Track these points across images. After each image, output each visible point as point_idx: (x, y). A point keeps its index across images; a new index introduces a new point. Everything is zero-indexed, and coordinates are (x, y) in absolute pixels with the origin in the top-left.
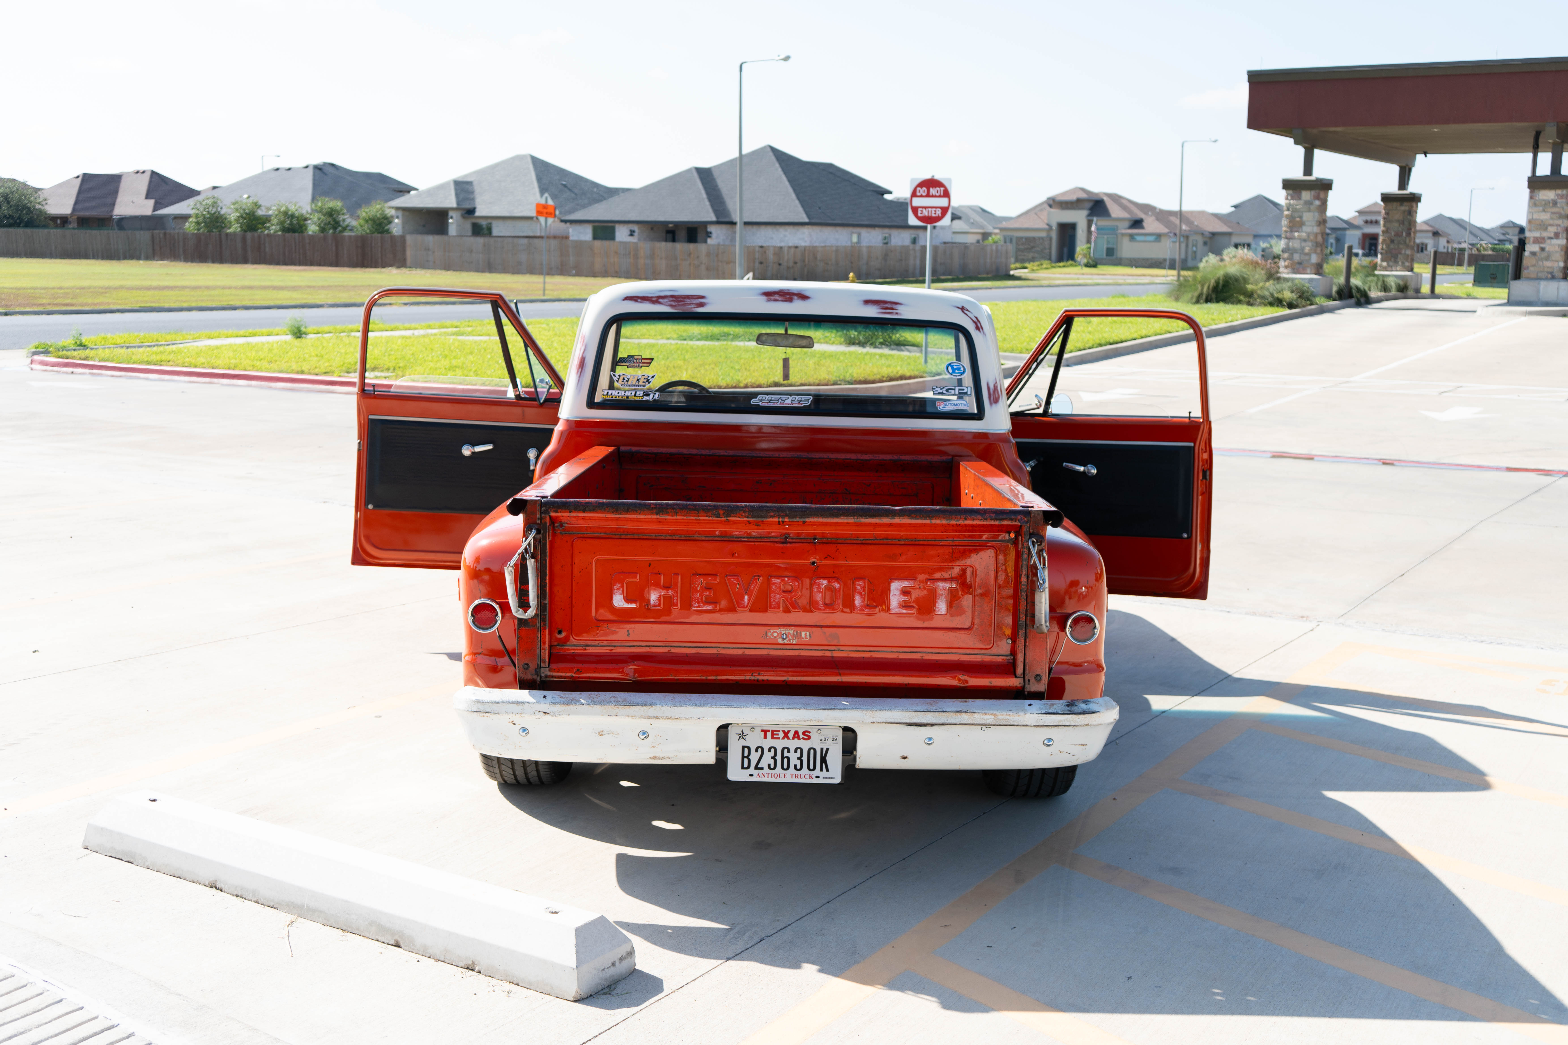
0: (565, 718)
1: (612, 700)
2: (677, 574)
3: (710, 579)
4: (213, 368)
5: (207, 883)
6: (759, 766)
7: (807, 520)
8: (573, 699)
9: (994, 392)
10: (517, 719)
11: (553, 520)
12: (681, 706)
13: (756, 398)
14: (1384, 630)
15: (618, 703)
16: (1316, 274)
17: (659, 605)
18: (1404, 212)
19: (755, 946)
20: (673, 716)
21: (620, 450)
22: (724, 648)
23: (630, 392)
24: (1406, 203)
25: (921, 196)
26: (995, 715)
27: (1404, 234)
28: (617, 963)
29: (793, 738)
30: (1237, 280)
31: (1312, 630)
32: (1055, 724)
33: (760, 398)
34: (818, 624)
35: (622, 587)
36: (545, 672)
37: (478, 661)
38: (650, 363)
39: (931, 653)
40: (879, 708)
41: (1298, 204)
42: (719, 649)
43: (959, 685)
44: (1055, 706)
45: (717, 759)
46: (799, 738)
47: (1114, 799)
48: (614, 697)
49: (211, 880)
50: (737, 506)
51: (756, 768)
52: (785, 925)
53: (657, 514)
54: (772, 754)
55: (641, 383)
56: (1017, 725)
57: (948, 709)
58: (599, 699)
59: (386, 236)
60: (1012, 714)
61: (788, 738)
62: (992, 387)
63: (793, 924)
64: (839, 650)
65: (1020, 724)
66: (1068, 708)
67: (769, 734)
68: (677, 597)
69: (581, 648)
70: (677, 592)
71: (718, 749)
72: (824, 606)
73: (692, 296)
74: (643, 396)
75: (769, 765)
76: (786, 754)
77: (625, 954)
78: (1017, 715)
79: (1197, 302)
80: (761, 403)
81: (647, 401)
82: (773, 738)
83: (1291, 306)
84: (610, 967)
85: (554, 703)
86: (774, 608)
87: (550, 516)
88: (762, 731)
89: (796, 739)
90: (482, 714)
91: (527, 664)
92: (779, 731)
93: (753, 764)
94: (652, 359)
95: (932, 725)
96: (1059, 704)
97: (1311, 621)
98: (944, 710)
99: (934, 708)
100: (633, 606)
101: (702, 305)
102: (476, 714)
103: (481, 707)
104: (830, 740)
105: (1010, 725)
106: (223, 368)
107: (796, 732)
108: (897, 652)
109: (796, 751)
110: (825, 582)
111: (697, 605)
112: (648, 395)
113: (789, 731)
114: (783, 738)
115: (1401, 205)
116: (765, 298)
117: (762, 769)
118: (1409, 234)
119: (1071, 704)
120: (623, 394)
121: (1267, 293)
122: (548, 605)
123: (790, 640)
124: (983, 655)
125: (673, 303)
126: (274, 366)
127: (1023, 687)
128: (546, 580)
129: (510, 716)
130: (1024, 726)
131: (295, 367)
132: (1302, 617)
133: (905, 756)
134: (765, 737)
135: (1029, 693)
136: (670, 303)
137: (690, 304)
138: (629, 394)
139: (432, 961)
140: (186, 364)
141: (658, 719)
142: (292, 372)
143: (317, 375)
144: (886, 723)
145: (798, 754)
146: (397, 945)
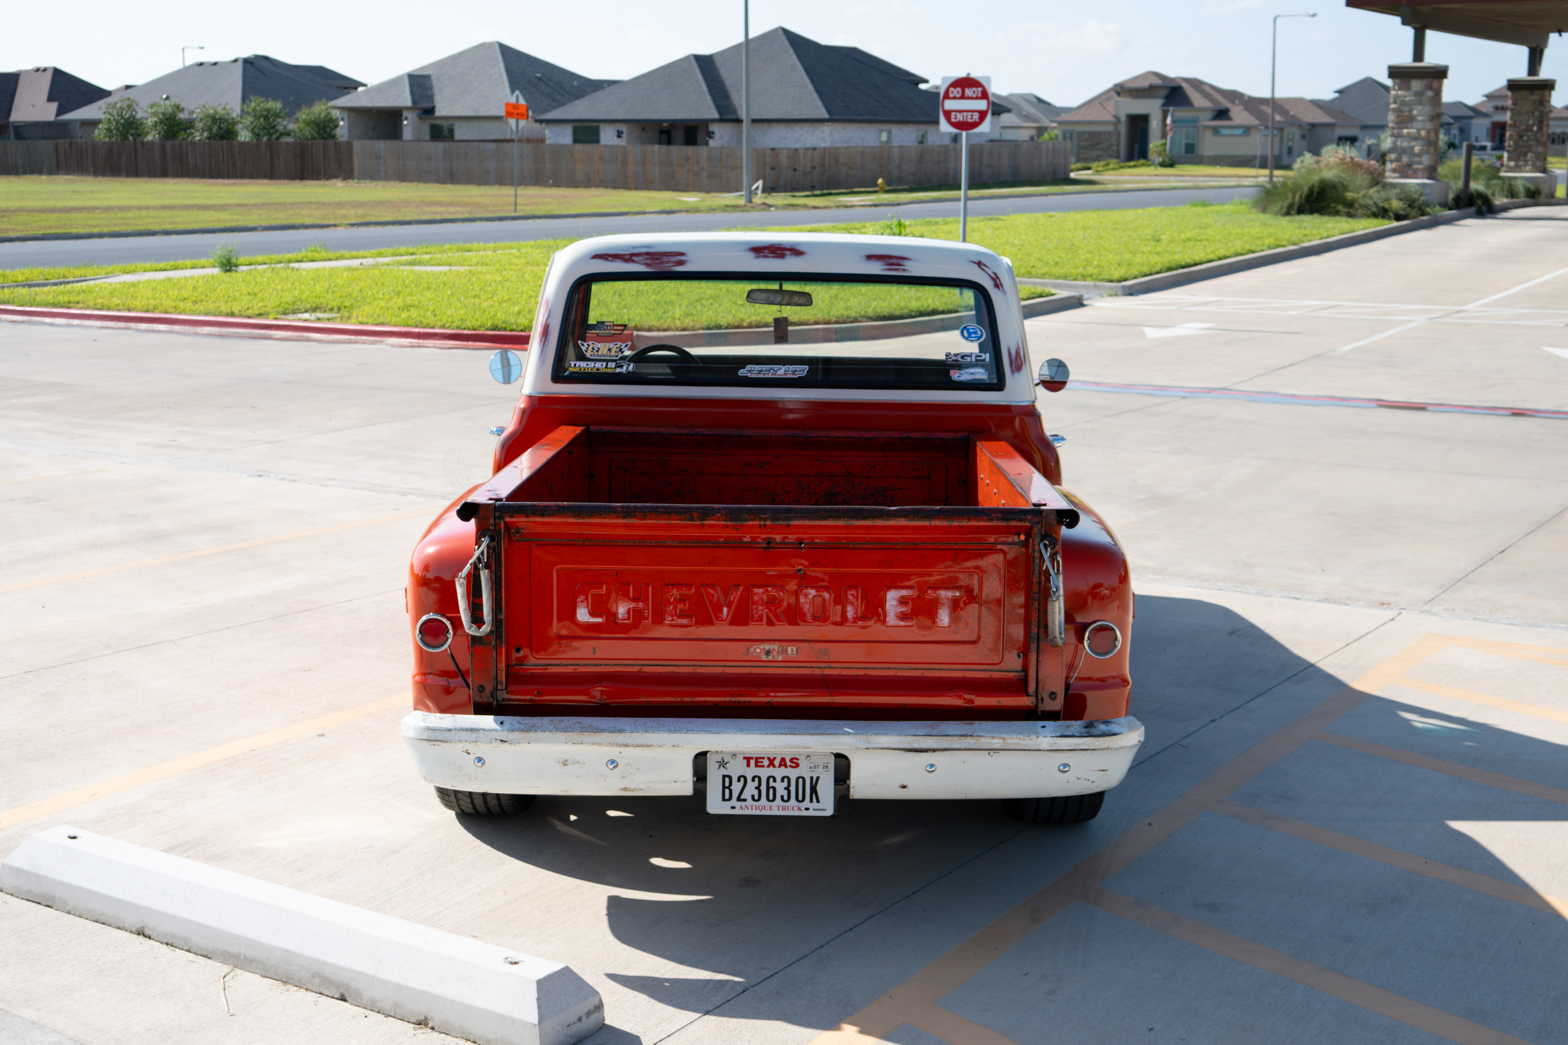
0: (525, 747)
1: (577, 725)
2: (647, 585)
3: (685, 591)
4: (129, 310)
5: (134, 930)
6: (742, 797)
7: (792, 523)
8: (534, 726)
9: (1016, 358)
10: (471, 747)
11: (508, 526)
12: (653, 732)
13: (744, 368)
14: (1475, 619)
15: (584, 729)
16: (1429, 178)
17: (628, 619)
18: (1535, 101)
19: (738, 997)
20: (645, 743)
21: (592, 430)
22: (701, 666)
23: (601, 364)
24: (1537, 92)
25: (955, 98)
26: (1004, 739)
27: (1535, 128)
28: (584, 1018)
29: (780, 766)
30: (1334, 186)
31: (1393, 620)
32: (1071, 748)
33: (749, 369)
34: (806, 639)
35: (587, 599)
36: (503, 695)
37: (429, 682)
39: (933, 669)
40: (874, 732)
41: (1408, 95)
42: (695, 668)
43: (964, 705)
44: (1071, 728)
45: (695, 789)
46: (786, 766)
47: (1150, 824)
48: (579, 723)
49: (139, 926)
50: (713, 509)
51: (739, 799)
52: (771, 974)
53: (624, 518)
54: (756, 783)
55: (613, 353)
56: (1029, 750)
57: (951, 733)
58: (562, 725)
59: (331, 142)
60: (1022, 738)
61: (774, 766)
62: (1013, 352)
63: (781, 973)
64: (829, 667)
65: (1032, 748)
66: (1086, 730)
67: (752, 762)
68: (648, 610)
69: (541, 667)
70: (648, 605)
71: (695, 779)
72: (812, 619)
73: (670, 253)
74: (615, 368)
75: (753, 796)
76: (772, 784)
77: (592, 1008)
78: (1029, 738)
79: (1288, 213)
80: (750, 374)
82: (757, 766)
83: (1398, 218)
84: (575, 1023)
85: (512, 731)
86: (757, 621)
87: (505, 522)
88: (745, 758)
89: (783, 767)
90: (433, 743)
91: (482, 686)
92: (763, 758)
93: (735, 795)
95: (934, 750)
96: (1076, 725)
97: (1391, 609)
98: (947, 733)
99: (935, 732)
100: (599, 620)
101: (681, 263)
102: (426, 743)
103: (432, 735)
104: (821, 768)
105: (1021, 750)
106: (141, 311)
107: (783, 760)
108: (895, 669)
109: (782, 780)
110: (813, 592)
111: (670, 618)
112: (621, 366)
113: (774, 759)
114: (768, 766)
115: (1532, 94)
116: (752, 255)
117: (745, 800)
118: (1541, 128)
119: (1090, 725)
120: (592, 365)
121: (1371, 202)
122: (504, 621)
123: (774, 656)
124: (992, 671)
125: (649, 262)
126: (200, 307)
127: (1036, 707)
128: (501, 593)
129: (464, 744)
130: (1036, 750)
131: (224, 308)
132: (1383, 604)
133: (905, 784)
134: (748, 765)
135: (1044, 712)
136: (644, 261)
137: (668, 262)
138: (600, 366)
139: (381, 1016)
140: (98, 306)
141: (628, 746)
142: (221, 314)
143: (249, 317)
144: (882, 748)
145: (785, 784)
146: (343, 999)
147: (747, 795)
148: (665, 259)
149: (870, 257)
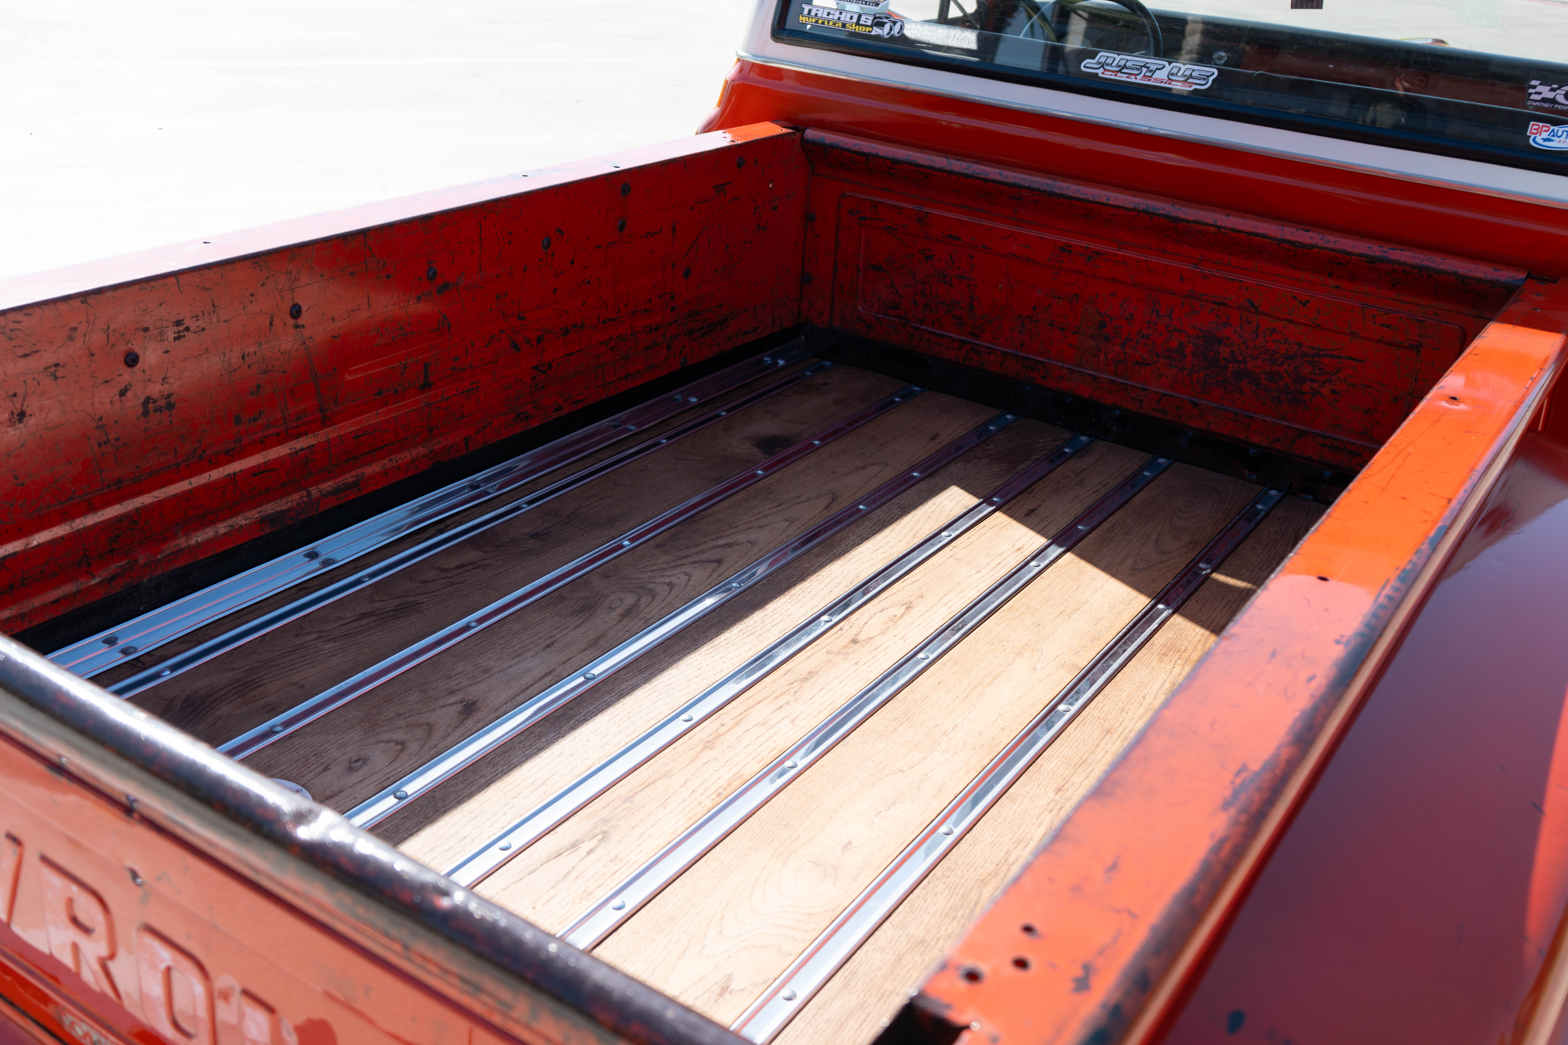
13: (1094, 58)
21: (805, 135)
23: (849, 16)
33: (1102, 60)
74: (871, 26)
80: (1102, 70)
81: (878, 37)
112: (881, 25)
120: (836, 18)
138: (848, 19)
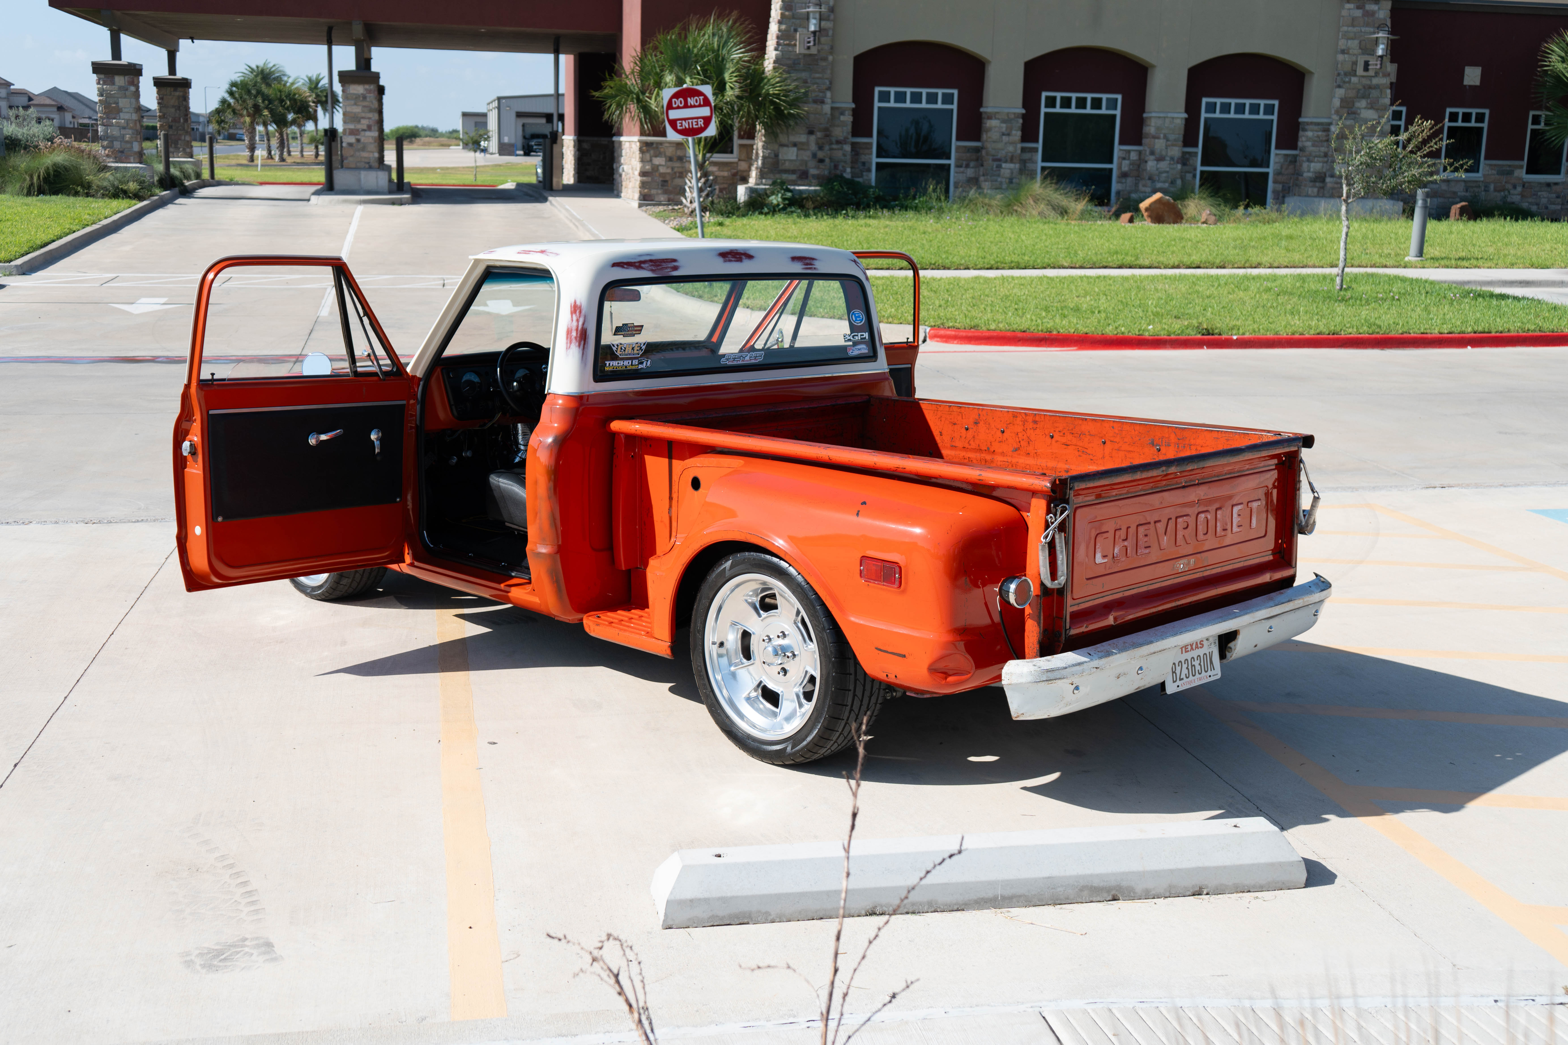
2: (1129, 527)
3: (1147, 528)
8: (1107, 651)
11: (1074, 495)
13: (724, 357)
16: (141, 163)
18: (179, 97)
22: (1154, 583)
23: (629, 362)
24: (180, 89)
27: (182, 120)
29: (1195, 651)
30: (66, 169)
33: (727, 358)
35: (1101, 545)
36: (1069, 633)
38: (641, 330)
39: (1248, 560)
41: (113, 90)
46: (1198, 650)
48: (1125, 643)
51: (1180, 679)
54: (1186, 665)
55: (635, 352)
58: (1119, 646)
61: (1193, 649)
64: (1208, 569)
67: (1184, 650)
68: (1129, 546)
70: (1129, 542)
73: (666, 259)
74: (638, 365)
75: (1186, 675)
76: (1193, 663)
78: (1312, 596)
80: (728, 362)
82: (1186, 653)
85: (1098, 658)
87: (1074, 491)
88: (1180, 648)
90: (1052, 682)
92: (1188, 645)
93: (1178, 677)
94: (642, 326)
95: (1277, 616)
98: (1282, 602)
99: (1277, 602)
100: (1106, 560)
101: (676, 268)
102: (1045, 683)
103: (1050, 676)
104: (1210, 647)
107: (1197, 644)
108: (1234, 563)
109: (1197, 659)
110: (1203, 516)
112: (643, 363)
113: (1193, 644)
114: (1191, 651)
115: (175, 90)
116: (721, 259)
117: (1183, 679)
118: (186, 120)
120: (621, 364)
121: (105, 184)
123: (1185, 568)
125: (653, 268)
128: (1070, 549)
133: (1256, 644)
134: (1182, 653)
136: (650, 268)
137: (666, 268)
138: (627, 364)
145: (1199, 661)
146: (1115, 899)
147: (1183, 676)
148: (664, 265)
149: (794, 259)
